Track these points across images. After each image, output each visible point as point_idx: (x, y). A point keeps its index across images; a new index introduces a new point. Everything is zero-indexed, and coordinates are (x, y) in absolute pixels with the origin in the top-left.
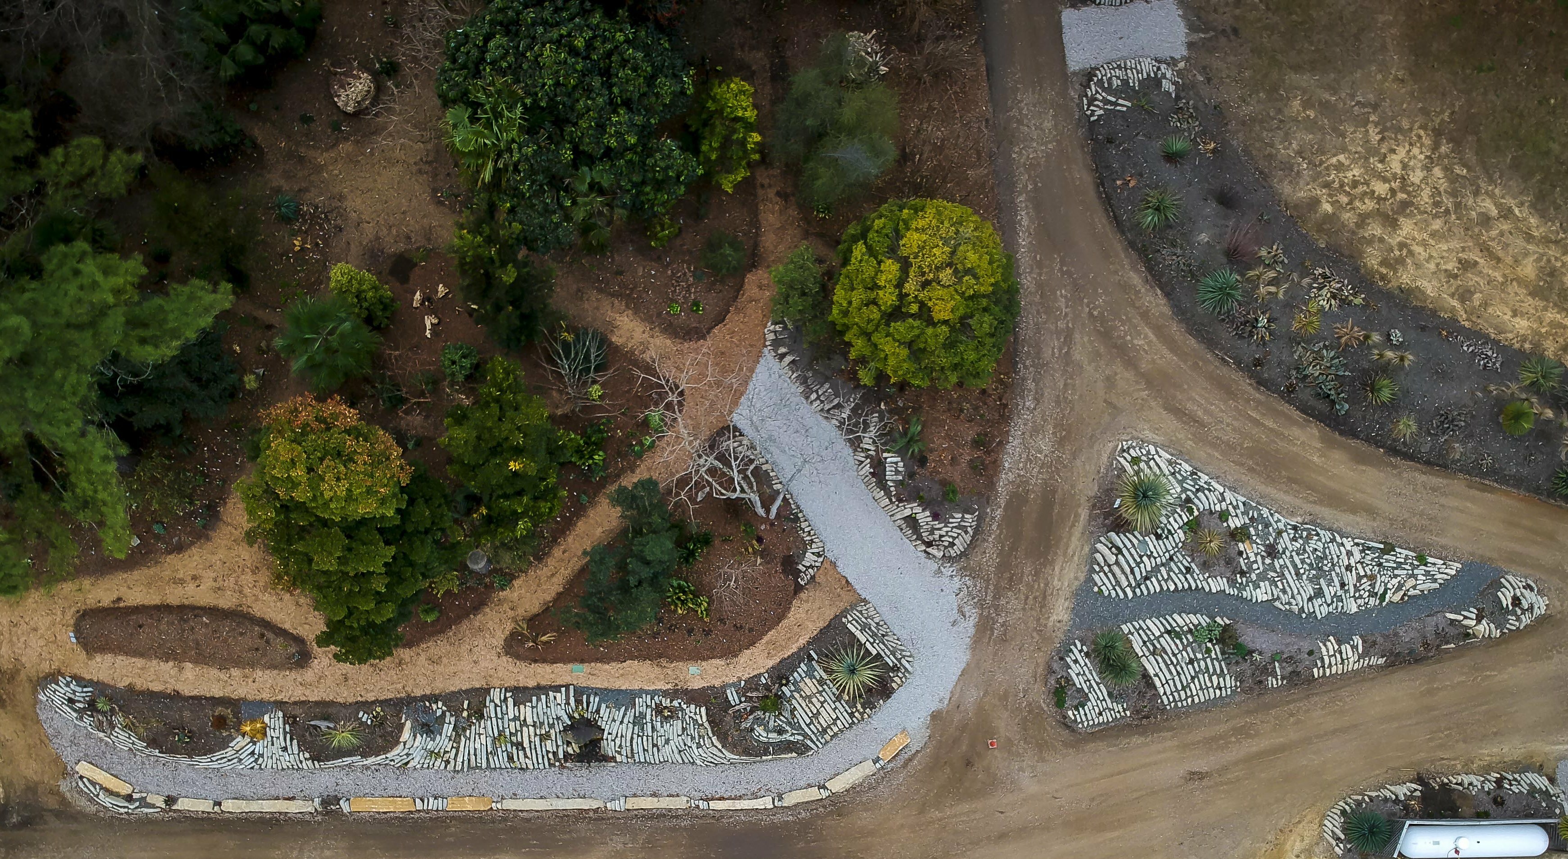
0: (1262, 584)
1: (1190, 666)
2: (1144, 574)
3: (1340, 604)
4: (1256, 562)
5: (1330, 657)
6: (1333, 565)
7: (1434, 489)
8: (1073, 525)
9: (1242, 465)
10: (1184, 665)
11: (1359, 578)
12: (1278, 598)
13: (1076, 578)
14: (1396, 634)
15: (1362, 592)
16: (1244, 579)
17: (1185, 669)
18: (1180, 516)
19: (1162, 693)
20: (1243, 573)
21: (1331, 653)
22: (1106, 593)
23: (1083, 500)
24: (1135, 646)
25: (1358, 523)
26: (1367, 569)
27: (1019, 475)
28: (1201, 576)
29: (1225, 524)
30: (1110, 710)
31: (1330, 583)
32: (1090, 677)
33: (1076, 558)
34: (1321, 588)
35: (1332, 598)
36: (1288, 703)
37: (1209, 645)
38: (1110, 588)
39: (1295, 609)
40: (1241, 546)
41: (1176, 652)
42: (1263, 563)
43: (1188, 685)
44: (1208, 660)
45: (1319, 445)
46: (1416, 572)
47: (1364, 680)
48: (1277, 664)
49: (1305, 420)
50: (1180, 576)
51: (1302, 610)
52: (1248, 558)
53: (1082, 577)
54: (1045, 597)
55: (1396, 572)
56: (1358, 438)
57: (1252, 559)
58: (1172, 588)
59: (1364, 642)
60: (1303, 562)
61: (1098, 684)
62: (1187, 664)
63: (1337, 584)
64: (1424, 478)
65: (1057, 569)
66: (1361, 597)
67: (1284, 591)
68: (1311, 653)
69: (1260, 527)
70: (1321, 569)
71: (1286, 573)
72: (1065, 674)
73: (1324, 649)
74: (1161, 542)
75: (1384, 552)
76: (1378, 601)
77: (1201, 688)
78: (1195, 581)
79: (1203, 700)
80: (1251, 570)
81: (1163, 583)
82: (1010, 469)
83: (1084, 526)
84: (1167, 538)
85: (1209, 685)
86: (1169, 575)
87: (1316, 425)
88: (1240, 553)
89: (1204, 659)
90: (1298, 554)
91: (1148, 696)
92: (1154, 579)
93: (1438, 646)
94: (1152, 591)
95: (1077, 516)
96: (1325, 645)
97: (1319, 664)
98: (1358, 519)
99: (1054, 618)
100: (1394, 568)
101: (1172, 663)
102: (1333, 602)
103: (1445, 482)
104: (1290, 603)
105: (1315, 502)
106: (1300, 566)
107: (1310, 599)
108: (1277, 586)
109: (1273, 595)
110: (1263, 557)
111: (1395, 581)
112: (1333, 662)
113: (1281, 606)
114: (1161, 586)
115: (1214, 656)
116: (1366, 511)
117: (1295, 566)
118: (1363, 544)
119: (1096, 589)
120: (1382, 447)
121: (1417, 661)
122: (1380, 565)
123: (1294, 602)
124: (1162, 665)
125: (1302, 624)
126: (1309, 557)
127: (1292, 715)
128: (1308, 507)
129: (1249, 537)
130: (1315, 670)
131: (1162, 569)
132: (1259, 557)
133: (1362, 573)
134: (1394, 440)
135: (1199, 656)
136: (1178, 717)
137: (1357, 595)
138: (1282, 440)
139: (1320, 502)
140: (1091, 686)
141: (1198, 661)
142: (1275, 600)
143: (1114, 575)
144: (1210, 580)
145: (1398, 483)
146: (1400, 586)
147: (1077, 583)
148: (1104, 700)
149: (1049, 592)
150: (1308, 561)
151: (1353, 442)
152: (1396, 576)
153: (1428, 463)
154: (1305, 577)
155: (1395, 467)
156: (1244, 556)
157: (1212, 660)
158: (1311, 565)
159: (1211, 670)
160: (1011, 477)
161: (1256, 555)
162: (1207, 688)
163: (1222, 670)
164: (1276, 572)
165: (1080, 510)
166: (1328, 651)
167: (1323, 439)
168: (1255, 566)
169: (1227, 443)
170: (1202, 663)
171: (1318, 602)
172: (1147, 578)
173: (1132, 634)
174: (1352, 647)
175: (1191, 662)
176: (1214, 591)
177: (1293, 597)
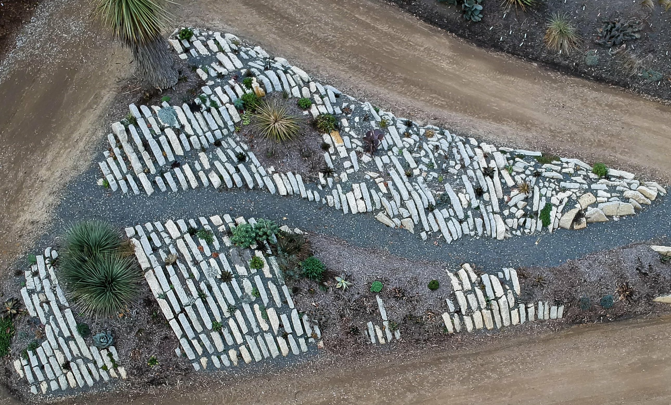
0: (355, 186)
1: (224, 286)
2: (171, 158)
3: (479, 221)
4: (348, 158)
5: (466, 293)
6: (463, 166)
7: (611, 106)
8: (90, 107)
9: (340, 62)
10: (212, 282)
11: (507, 190)
12: (383, 209)
13: (75, 168)
14: (573, 270)
15: (513, 210)
16: (330, 180)
17: (215, 289)
18: (233, 88)
19: (178, 333)
20: (327, 172)
21: (468, 286)
22: (114, 188)
23: (112, 81)
24: (139, 253)
25: (504, 133)
26: (518, 178)
27: (32, 55)
28: (261, 170)
29: (306, 113)
30: (86, 360)
31: (459, 189)
32: (51, 297)
33: (81, 144)
34: (446, 194)
35: (465, 211)
36: (404, 369)
37: (259, 254)
38: (119, 176)
39: (409, 225)
40: (327, 138)
41: (199, 257)
42: (359, 161)
43: (225, 320)
44: (257, 279)
45: (450, 54)
46: (593, 186)
47: (532, 342)
48: (379, 301)
49: (431, 30)
50: (228, 165)
51: (419, 227)
52: (336, 153)
53: (84, 166)
54: (19, 190)
55: (562, 184)
56: (502, 50)
57: (343, 154)
58: (216, 181)
59: (521, 276)
60: (418, 161)
61: (61, 308)
62: (219, 282)
63: (471, 191)
64: (595, 94)
65: (49, 157)
66: (512, 216)
67: (389, 197)
68: (434, 286)
69: (357, 119)
70: (445, 171)
71: (392, 172)
72: (15, 296)
73: (454, 281)
74: (198, 115)
75: (542, 160)
76: (540, 223)
77: (251, 332)
78: (252, 175)
79: (258, 358)
80: (339, 168)
81: (201, 174)
82: (22, 49)
83: (105, 110)
84: (209, 110)
85: (265, 327)
86: (212, 165)
87: (447, 36)
88: (326, 147)
89: (251, 278)
90: (411, 152)
91: (157, 340)
92: (186, 167)
93: (650, 297)
94: (184, 185)
95: (98, 97)
96: (457, 275)
97: (452, 308)
98: (505, 128)
99: (26, 217)
100: (559, 181)
101: (191, 276)
102: (467, 217)
103: (627, 101)
104: (400, 217)
105: (442, 106)
106: (413, 165)
107: (430, 209)
108: (378, 190)
109: (373, 204)
110: (359, 154)
111: (563, 196)
112: (474, 305)
113: (386, 220)
114: (198, 178)
115: (268, 274)
116: (517, 120)
117: (406, 166)
118: (511, 153)
119: (100, 182)
120: (535, 60)
121: (618, 318)
122: (537, 175)
123: (405, 213)
124: (174, 279)
125: (420, 247)
126: (427, 156)
127: (410, 389)
128: (434, 111)
129: (338, 128)
130: (446, 316)
131: (202, 155)
132: (353, 154)
133: (510, 183)
134: (550, 52)
135: (241, 270)
136: (214, 385)
137: (506, 212)
138: (399, 44)
139: (451, 107)
140: (51, 312)
141: (239, 278)
142: (377, 211)
143: (126, 159)
144: (276, 176)
145: (560, 95)
146: (571, 204)
147: (74, 174)
148: (72, 338)
149: (29, 183)
150: (426, 160)
151: (495, 55)
152: (564, 190)
153: (599, 80)
154: (420, 179)
155: (555, 81)
156: (331, 150)
157: (265, 280)
158: (430, 166)
159: (266, 300)
160: (21, 55)
161: (348, 150)
162: (262, 332)
163: (285, 302)
164: (377, 171)
165: (103, 92)
166: (461, 284)
167: (454, 48)
168: (347, 164)
169: (324, 41)
170: (247, 283)
171: (441, 214)
172: (176, 164)
173: (139, 238)
174: (503, 282)
175: (226, 277)
176: (283, 192)
177: (403, 205)
